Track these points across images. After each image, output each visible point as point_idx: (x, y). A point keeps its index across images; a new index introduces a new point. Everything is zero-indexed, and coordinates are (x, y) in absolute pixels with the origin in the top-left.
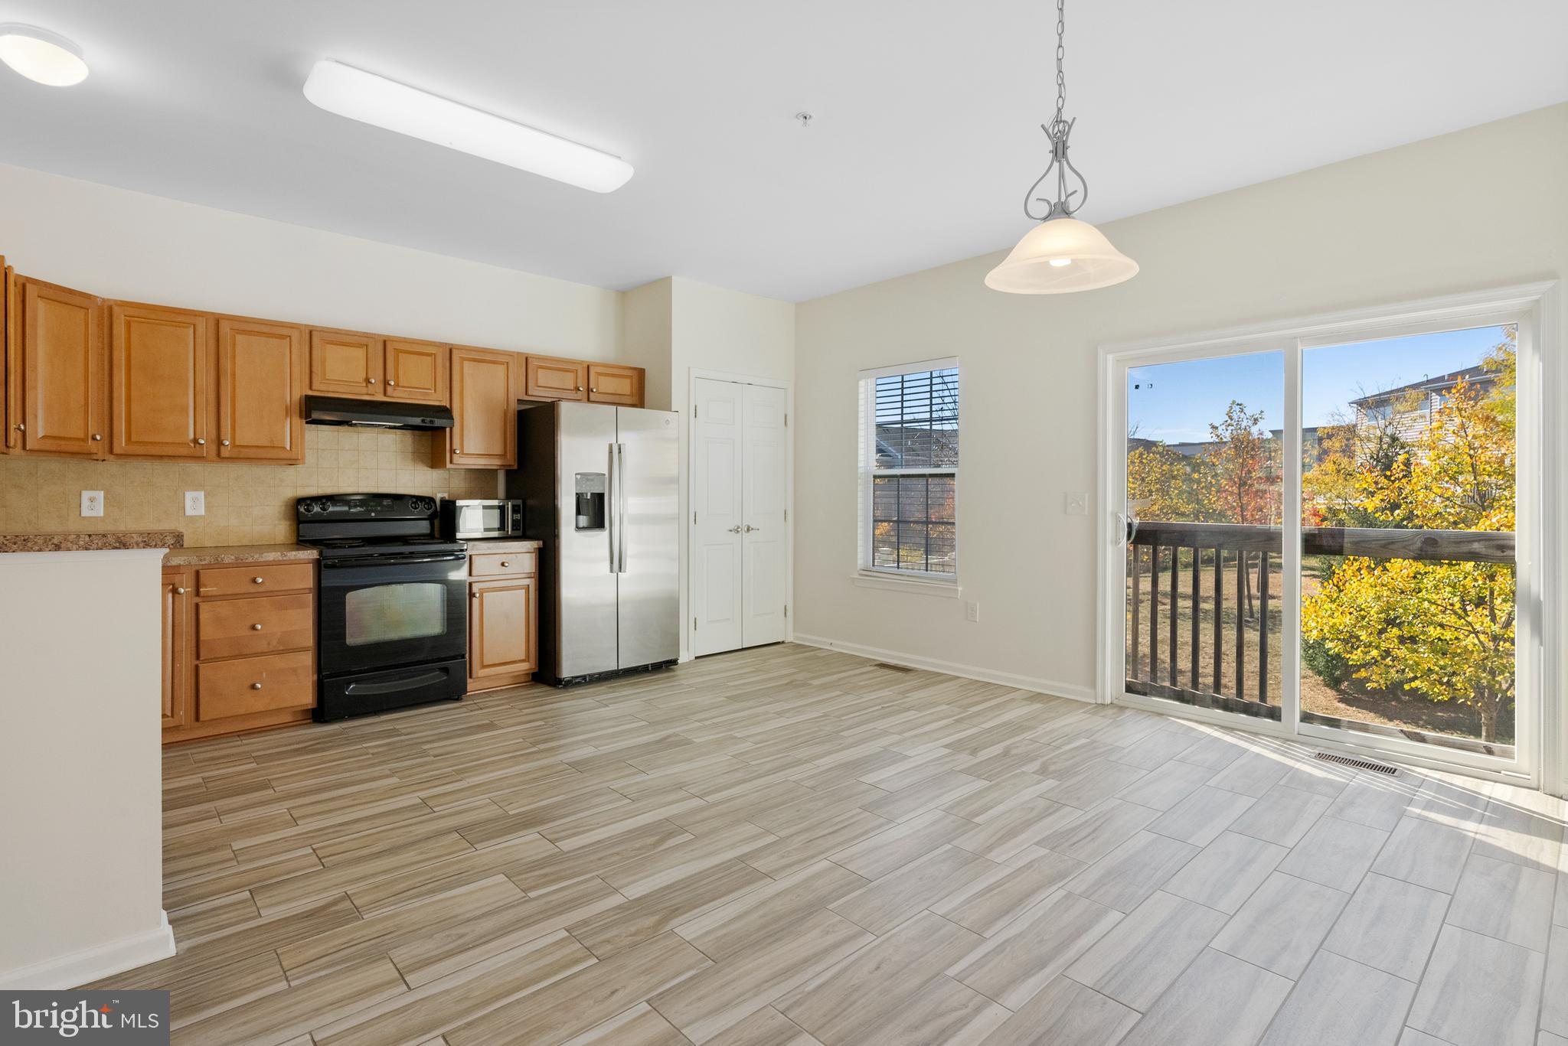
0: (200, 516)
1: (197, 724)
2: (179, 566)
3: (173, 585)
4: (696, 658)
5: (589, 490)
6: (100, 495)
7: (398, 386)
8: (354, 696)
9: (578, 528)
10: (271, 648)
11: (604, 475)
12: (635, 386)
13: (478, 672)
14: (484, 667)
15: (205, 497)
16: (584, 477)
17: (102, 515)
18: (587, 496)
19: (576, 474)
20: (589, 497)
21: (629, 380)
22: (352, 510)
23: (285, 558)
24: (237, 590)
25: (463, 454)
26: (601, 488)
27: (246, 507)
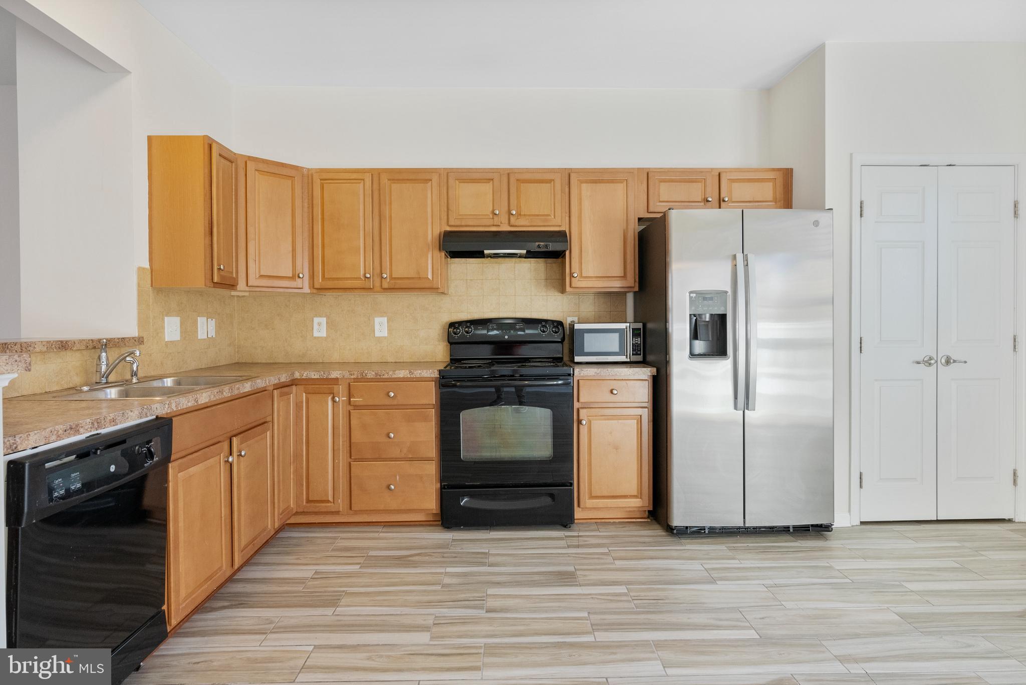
0: (385, 338)
1: (351, 512)
2: (337, 379)
3: (333, 394)
4: (862, 523)
5: (707, 312)
6: (324, 320)
7: (520, 215)
8: (469, 509)
9: (692, 355)
10: (403, 455)
11: (726, 292)
12: (780, 189)
13: (587, 502)
14: (592, 497)
15: (388, 322)
16: (701, 296)
17: (325, 336)
18: (705, 317)
19: (691, 292)
20: (707, 319)
21: (771, 184)
22: (489, 333)
23: (412, 376)
24: (377, 402)
25: (581, 277)
26: (723, 308)
27: (415, 330)
